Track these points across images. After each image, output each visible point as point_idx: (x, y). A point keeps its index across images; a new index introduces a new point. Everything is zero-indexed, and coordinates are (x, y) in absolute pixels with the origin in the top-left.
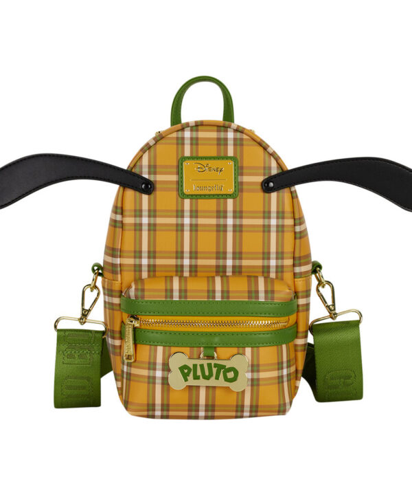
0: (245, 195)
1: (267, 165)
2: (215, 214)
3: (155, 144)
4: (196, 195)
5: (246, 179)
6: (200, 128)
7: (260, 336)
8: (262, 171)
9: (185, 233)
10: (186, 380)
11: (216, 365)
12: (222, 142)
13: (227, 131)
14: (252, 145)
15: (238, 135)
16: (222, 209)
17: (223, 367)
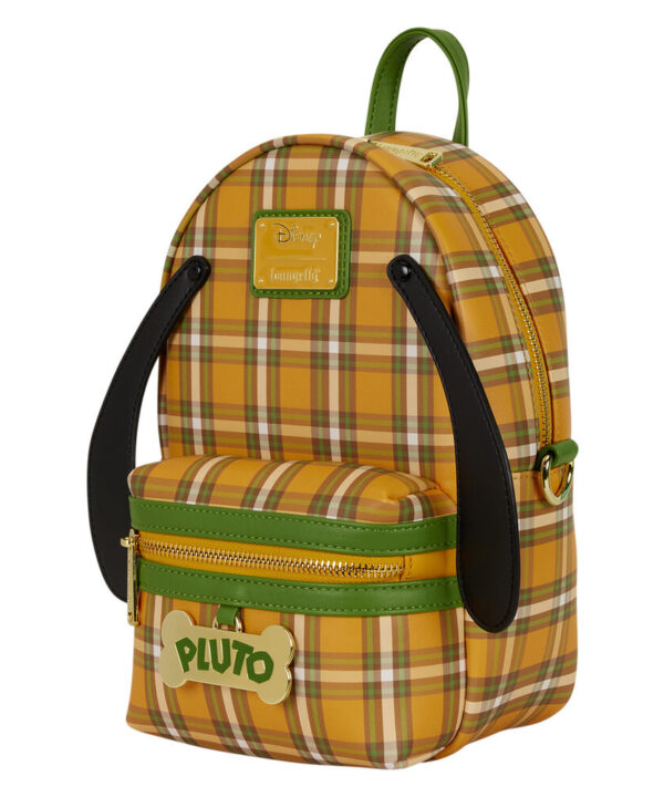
0: (360, 290)
1: (403, 229)
2: (308, 332)
3: (219, 185)
4: (279, 291)
5: (364, 257)
6: (294, 150)
7: (319, 592)
8: (393, 241)
9: (259, 368)
10: (186, 669)
11: (237, 644)
12: (326, 179)
13: (336, 156)
14: (380, 186)
15: (358, 165)
16: (320, 321)
17: (249, 649)
